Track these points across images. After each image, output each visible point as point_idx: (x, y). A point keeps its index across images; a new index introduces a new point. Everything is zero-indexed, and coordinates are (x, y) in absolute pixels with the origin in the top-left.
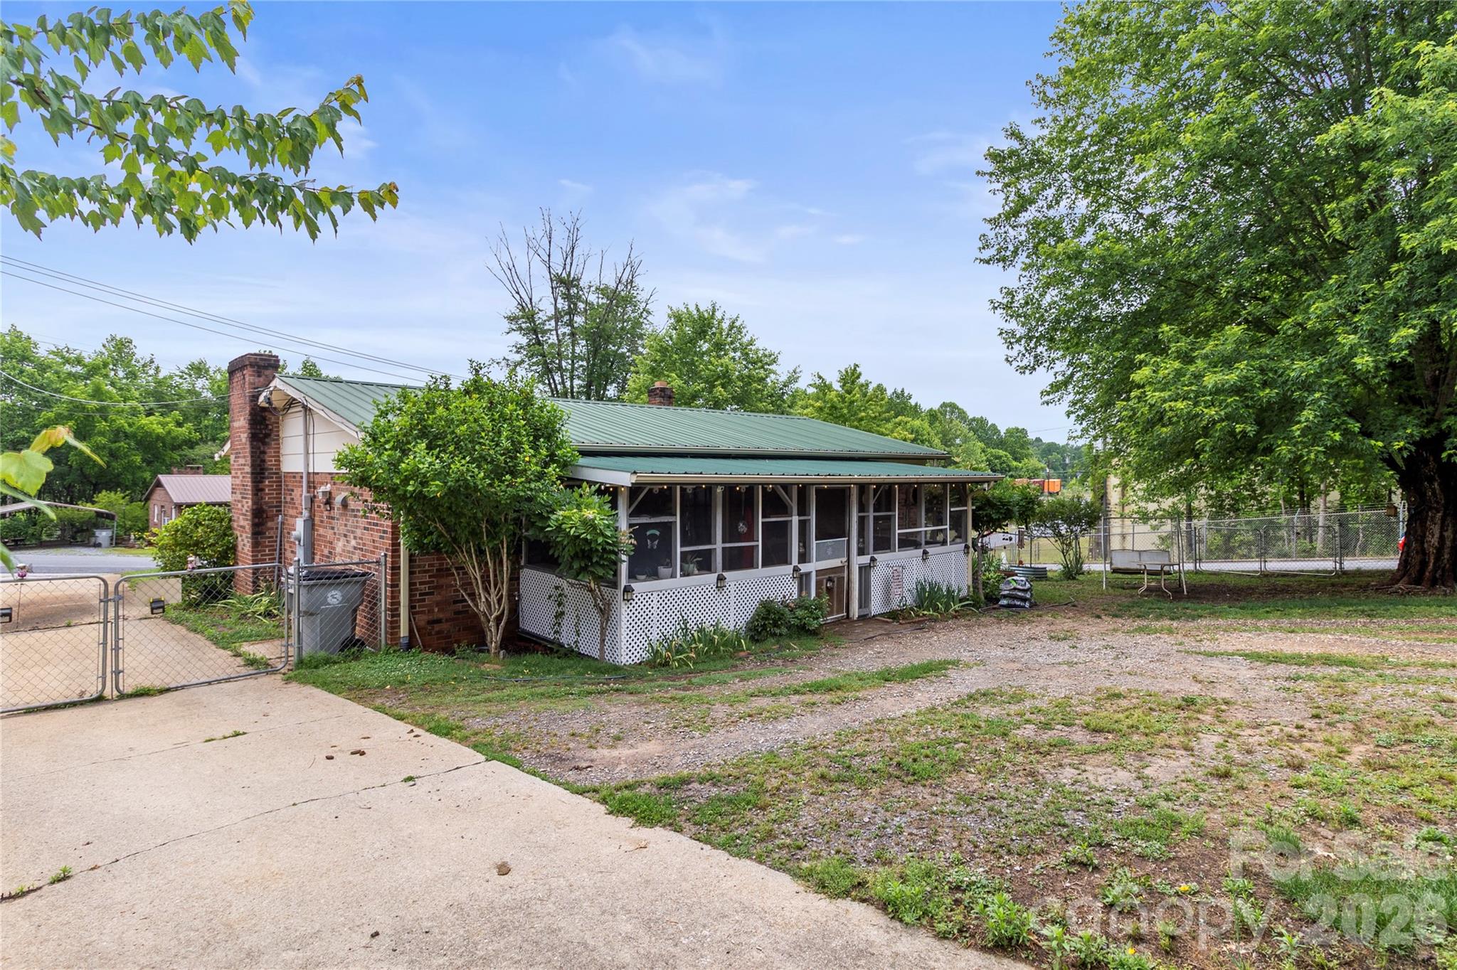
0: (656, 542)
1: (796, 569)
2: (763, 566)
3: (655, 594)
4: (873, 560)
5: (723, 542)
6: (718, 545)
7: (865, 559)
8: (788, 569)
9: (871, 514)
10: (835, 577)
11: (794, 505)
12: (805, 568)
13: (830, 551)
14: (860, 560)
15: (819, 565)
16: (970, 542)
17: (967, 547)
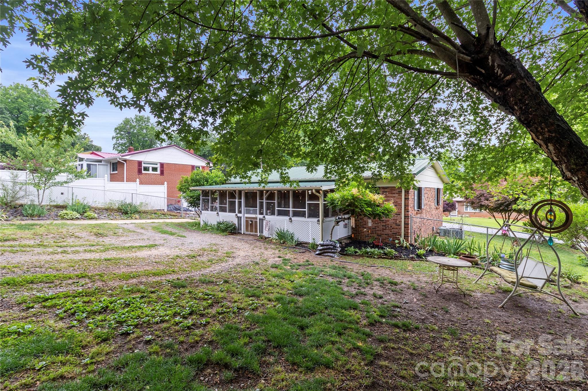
2: (228, 212)
3: (206, 214)
4: (264, 217)
8: (235, 214)
9: (265, 201)
10: (254, 220)
11: (237, 196)
12: (239, 215)
13: (251, 212)
14: (260, 216)
15: (246, 215)
16: (320, 219)
17: (318, 221)
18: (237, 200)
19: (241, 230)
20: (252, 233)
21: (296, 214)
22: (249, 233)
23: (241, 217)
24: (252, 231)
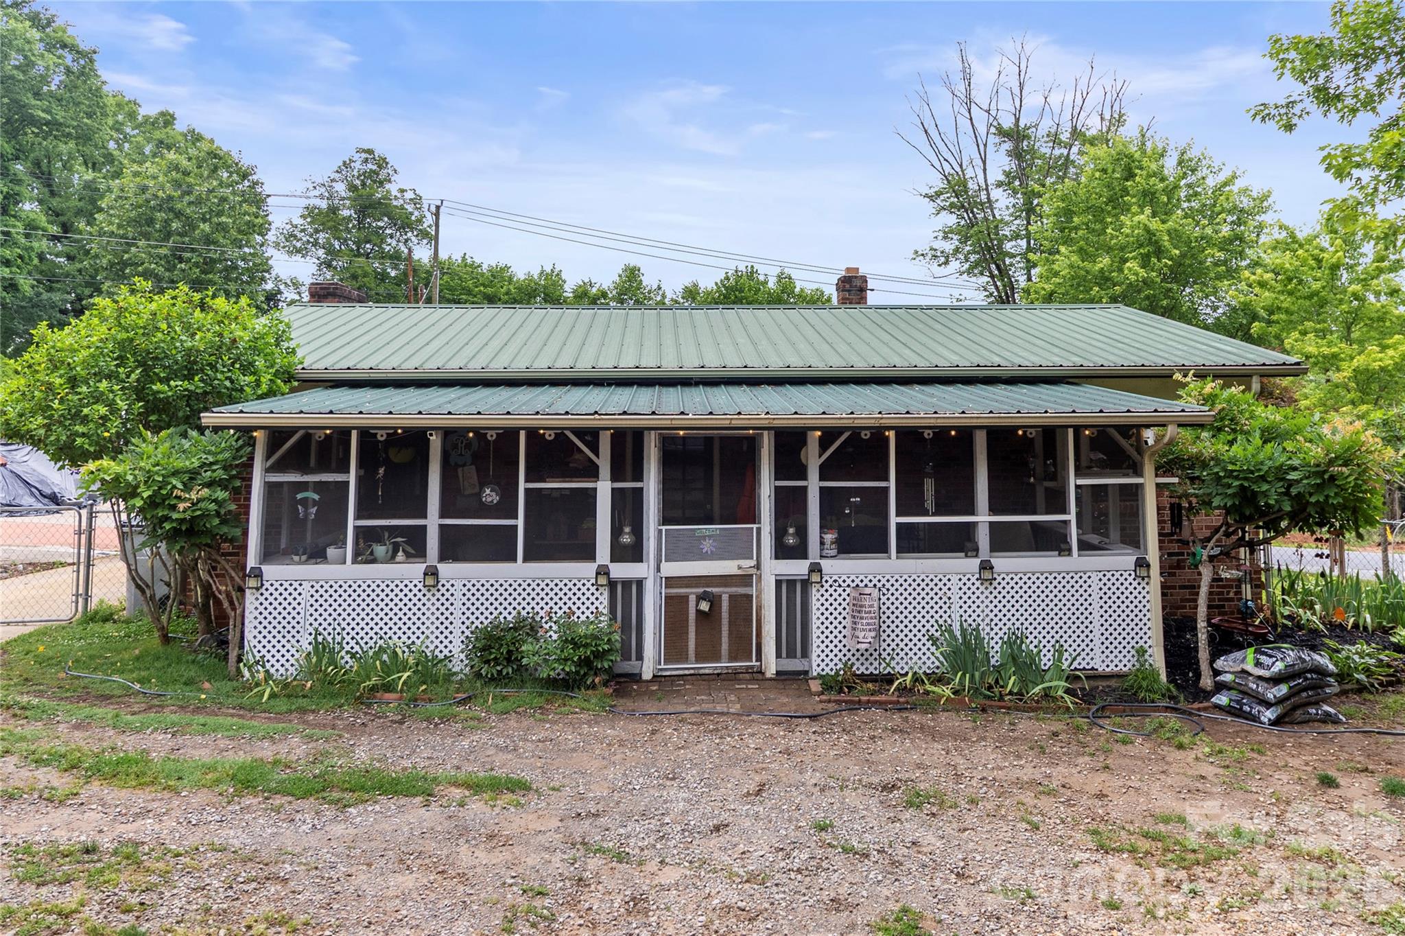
0: (314, 510)
1: (603, 571)
2: (525, 560)
3: (306, 585)
4: (816, 568)
5: (442, 516)
6: (433, 522)
7: (797, 568)
8: (587, 569)
9: (814, 485)
10: (725, 593)
11: (604, 464)
12: (621, 571)
13: (707, 546)
14: (774, 569)
15: (673, 569)
16: (1153, 554)
17: (1142, 564)
18: (604, 489)
19: (640, 657)
20: (708, 667)
21: (1004, 540)
22: (690, 666)
23: (640, 583)
24: (708, 651)
